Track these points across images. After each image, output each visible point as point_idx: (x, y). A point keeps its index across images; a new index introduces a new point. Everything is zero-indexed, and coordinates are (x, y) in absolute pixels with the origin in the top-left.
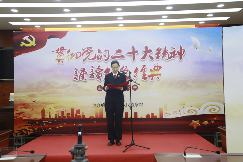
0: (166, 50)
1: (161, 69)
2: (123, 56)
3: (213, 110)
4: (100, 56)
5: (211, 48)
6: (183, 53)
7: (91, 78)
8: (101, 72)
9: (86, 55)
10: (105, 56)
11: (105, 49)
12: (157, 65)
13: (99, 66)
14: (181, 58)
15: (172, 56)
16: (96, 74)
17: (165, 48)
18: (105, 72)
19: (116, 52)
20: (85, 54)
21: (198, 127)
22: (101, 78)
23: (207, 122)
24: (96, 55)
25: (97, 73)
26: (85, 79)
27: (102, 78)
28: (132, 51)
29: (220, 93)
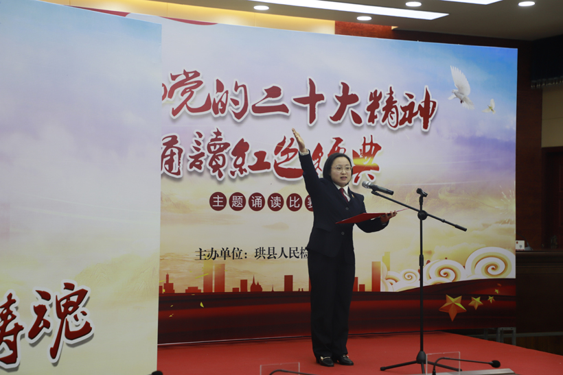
0: (393, 98)
1: (379, 152)
2: (284, 108)
3: (493, 269)
4: (220, 100)
5: (493, 104)
6: (430, 112)
7: (194, 168)
8: (224, 153)
9: (182, 94)
10: (236, 103)
11: (236, 82)
12: (369, 142)
13: (218, 133)
14: (426, 126)
15: (407, 116)
16: (208, 156)
17: (391, 92)
18: (233, 153)
19: (266, 94)
20: (178, 92)
21: (460, 314)
22: (221, 169)
23: (478, 300)
24: (209, 97)
25: (212, 155)
26: (175, 170)
27: (224, 170)
28: (308, 95)
29: (508, 223)
